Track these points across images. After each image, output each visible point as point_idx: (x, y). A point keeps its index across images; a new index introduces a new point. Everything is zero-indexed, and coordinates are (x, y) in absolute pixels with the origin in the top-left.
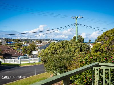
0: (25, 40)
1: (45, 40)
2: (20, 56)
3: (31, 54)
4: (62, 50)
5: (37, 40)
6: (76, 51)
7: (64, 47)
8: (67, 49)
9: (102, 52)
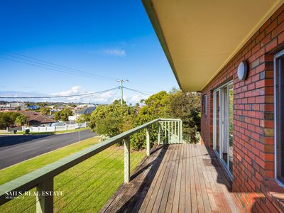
0: (53, 104)
1: (80, 104)
2: (52, 123)
3: (66, 120)
4: (110, 113)
5: (70, 104)
6: (125, 114)
7: (112, 110)
8: (115, 112)
9: (150, 114)
